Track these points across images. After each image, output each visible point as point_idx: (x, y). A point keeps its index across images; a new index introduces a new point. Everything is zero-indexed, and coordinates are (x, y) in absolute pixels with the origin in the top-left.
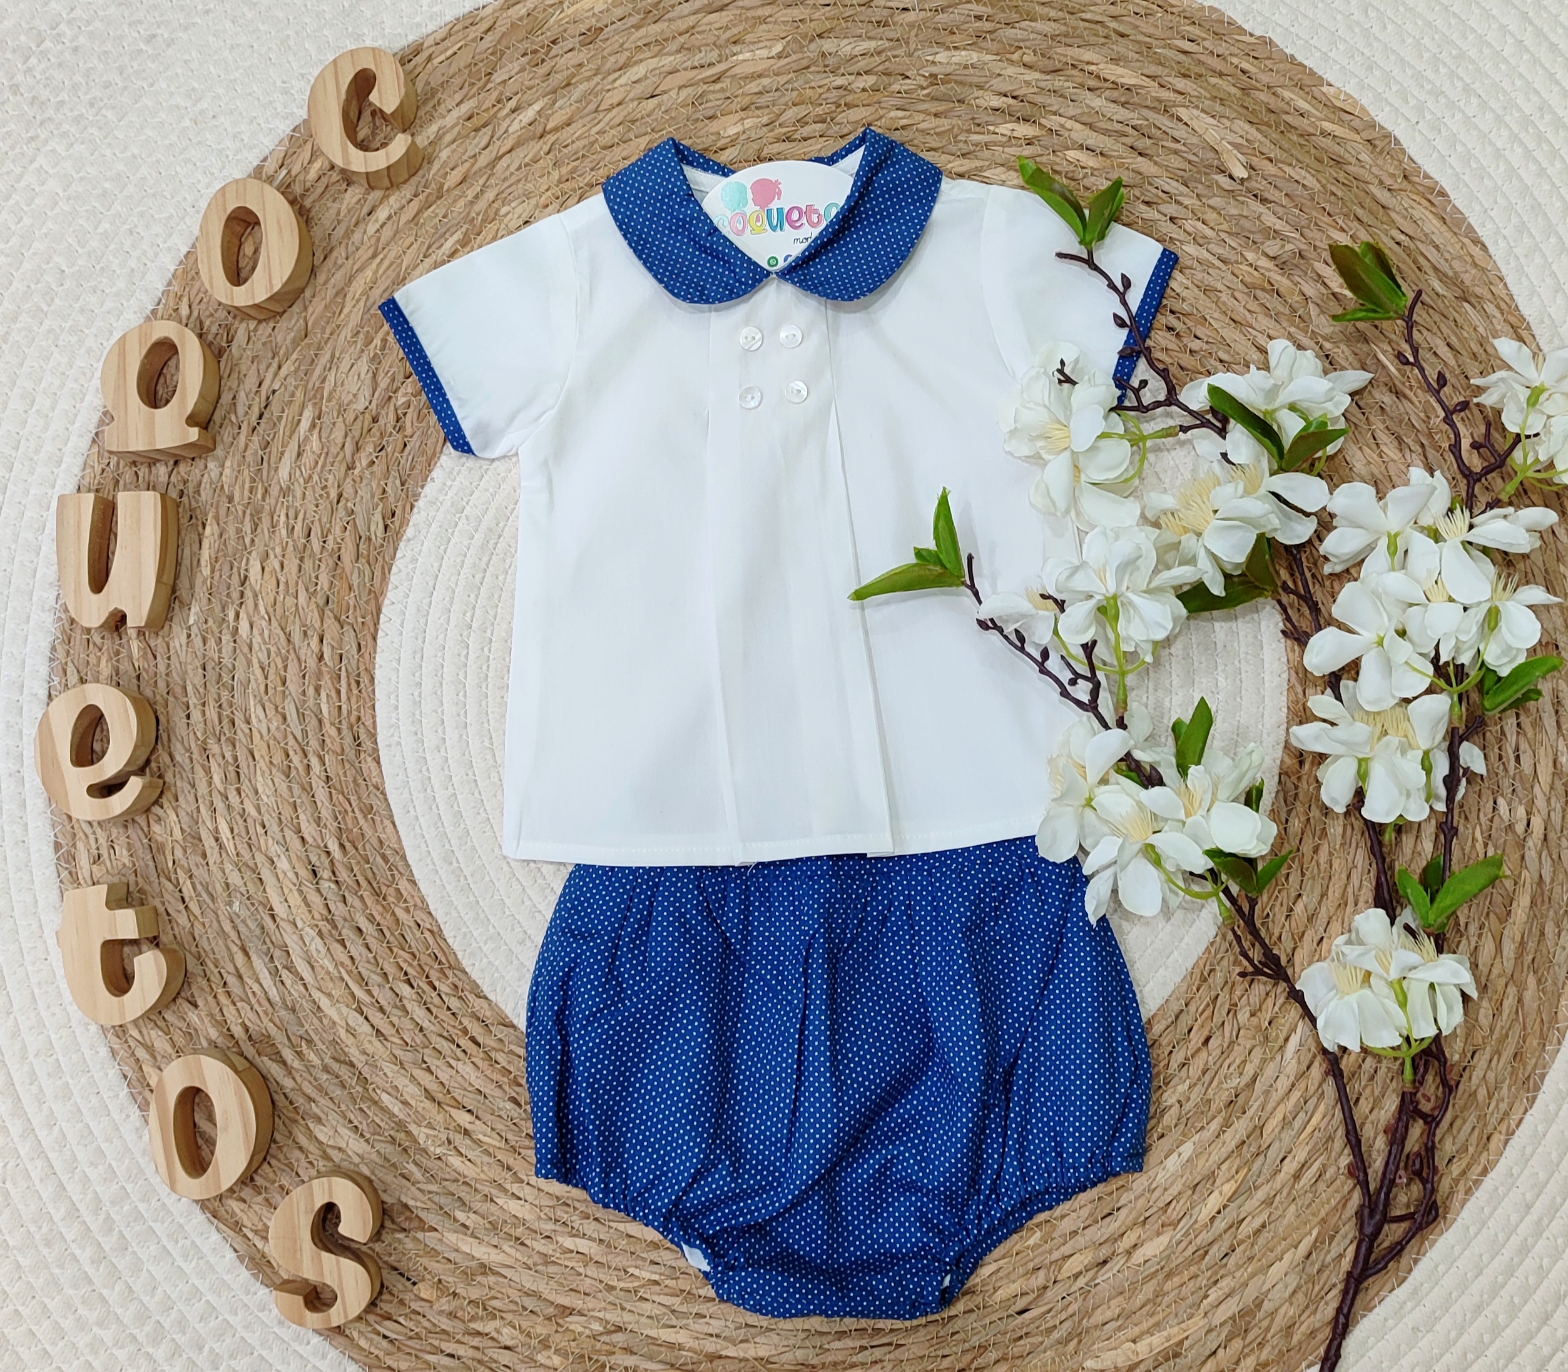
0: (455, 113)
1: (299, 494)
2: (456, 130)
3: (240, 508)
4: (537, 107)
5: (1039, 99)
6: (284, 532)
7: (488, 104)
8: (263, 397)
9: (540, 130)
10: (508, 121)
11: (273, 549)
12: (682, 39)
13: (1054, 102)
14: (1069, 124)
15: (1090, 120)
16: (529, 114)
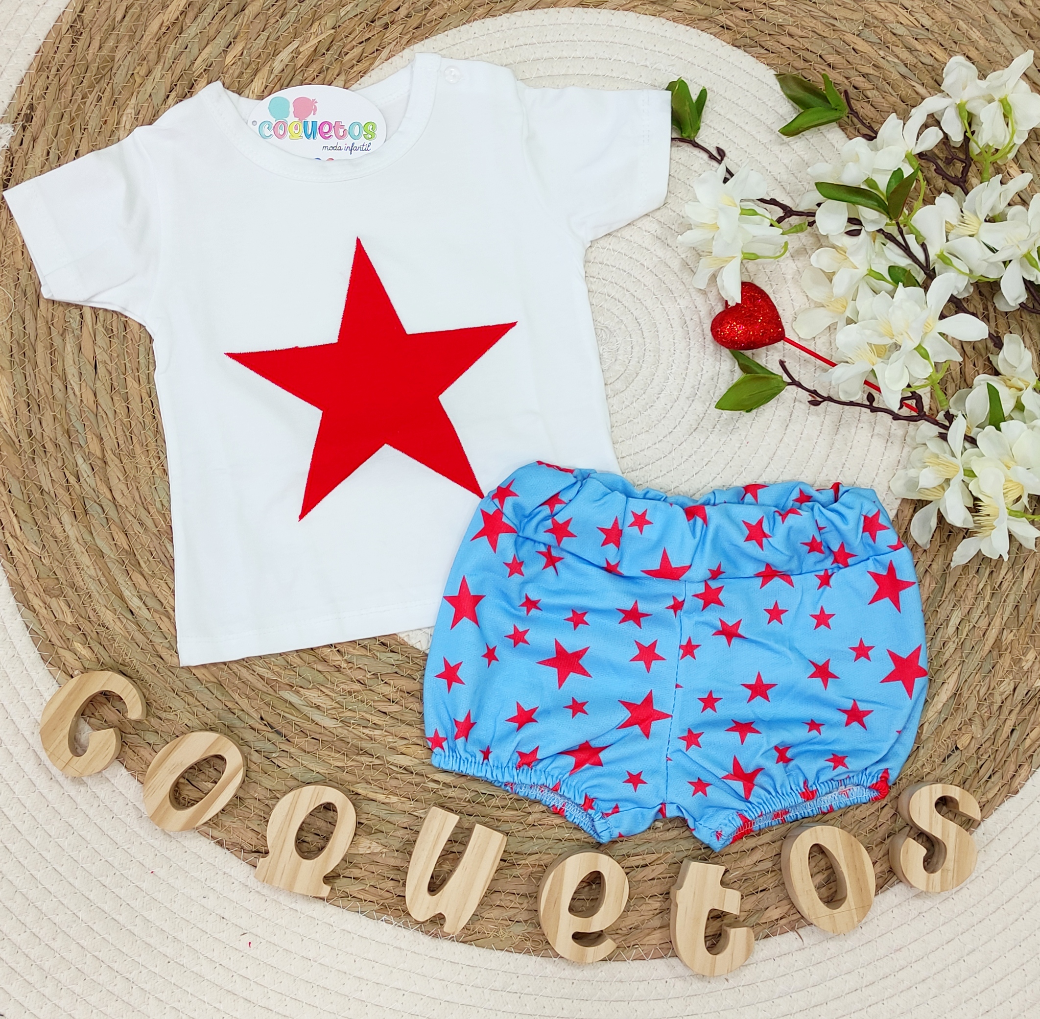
0: (68, 527)
1: (349, 714)
2: (81, 528)
3: (350, 763)
4: (80, 461)
5: (178, 72)
6: (377, 732)
7: (67, 498)
8: (264, 728)
9: (100, 463)
10: (84, 485)
11: (389, 742)
12: (54, 333)
13: (184, 62)
14: (204, 55)
15: (206, 39)
16: (84, 468)
